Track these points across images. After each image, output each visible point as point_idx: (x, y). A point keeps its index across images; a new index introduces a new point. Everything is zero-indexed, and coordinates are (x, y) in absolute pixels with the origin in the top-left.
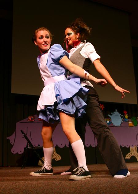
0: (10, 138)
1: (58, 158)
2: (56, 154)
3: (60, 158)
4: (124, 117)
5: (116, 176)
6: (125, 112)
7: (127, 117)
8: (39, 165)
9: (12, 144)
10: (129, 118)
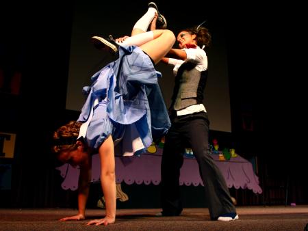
0: (60, 169)
1: (125, 198)
2: (122, 193)
3: (127, 199)
4: (214, 149)
5: (221, 218)
6: (215, 142)
7: (216, 148)
8: (98, 205)
9: (64, 177)
10: (219, 149)
